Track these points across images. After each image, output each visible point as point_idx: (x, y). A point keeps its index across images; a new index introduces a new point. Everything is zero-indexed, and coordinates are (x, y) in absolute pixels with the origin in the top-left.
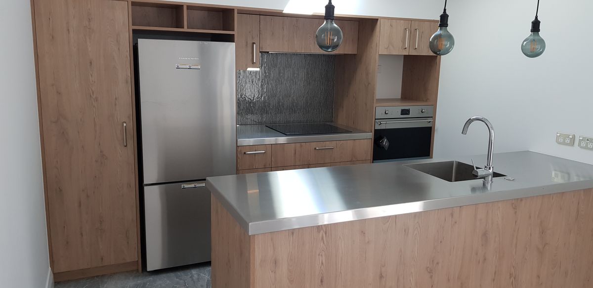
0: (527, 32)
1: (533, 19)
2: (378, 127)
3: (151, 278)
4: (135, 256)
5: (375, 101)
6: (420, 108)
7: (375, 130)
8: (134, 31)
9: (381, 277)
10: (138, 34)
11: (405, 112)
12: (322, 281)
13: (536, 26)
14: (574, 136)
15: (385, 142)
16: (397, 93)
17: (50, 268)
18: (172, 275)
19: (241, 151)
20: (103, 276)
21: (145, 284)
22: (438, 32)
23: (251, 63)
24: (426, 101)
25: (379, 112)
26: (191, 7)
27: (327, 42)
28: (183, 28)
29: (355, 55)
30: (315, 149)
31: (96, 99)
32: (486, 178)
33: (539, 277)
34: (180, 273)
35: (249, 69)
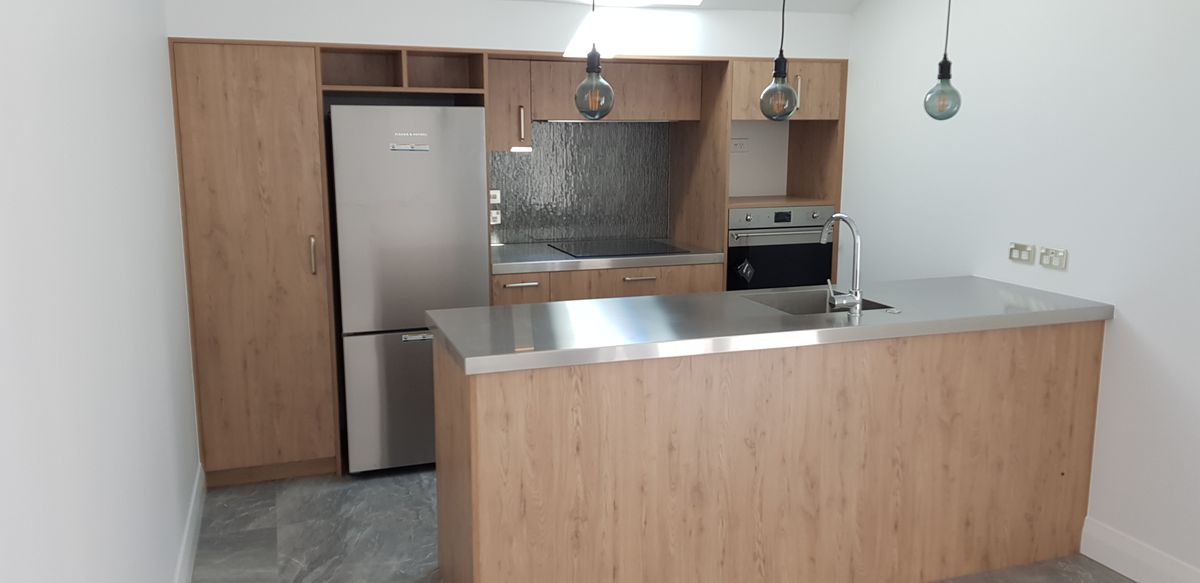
0: (934, 80)
1: (941, 59)
2: (734, 244)
3: (355, 484)
4: (332, 449)
5: (727, 200)
6: (810, 210)
7: (730, 249)
8: (326, 94)
9: (671, 448)
10: (331, 98)
11: (782, 217)
12: (578, 449)
13: (945, 70)
14: (1034, 248)
15: (746, 269)
16: (780, 185)
17: (200, 464)
18: (389, 480)
19: (498, 282)
20: (282, 480)
21: (345, 492)
22: (772, 85)
23: (517, 138)
24: (823, 199)
25: (736, 216)
26: (414, 53)
27: (593, 107)
28: (401, 86)
29: (698, 122)
30: (624, 279)
31: (269, 201)
32: (853, 310)
33: (946, 467)
34: (404, 479)
35: (514, 149)
